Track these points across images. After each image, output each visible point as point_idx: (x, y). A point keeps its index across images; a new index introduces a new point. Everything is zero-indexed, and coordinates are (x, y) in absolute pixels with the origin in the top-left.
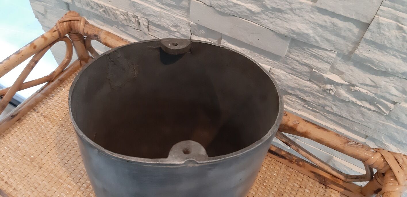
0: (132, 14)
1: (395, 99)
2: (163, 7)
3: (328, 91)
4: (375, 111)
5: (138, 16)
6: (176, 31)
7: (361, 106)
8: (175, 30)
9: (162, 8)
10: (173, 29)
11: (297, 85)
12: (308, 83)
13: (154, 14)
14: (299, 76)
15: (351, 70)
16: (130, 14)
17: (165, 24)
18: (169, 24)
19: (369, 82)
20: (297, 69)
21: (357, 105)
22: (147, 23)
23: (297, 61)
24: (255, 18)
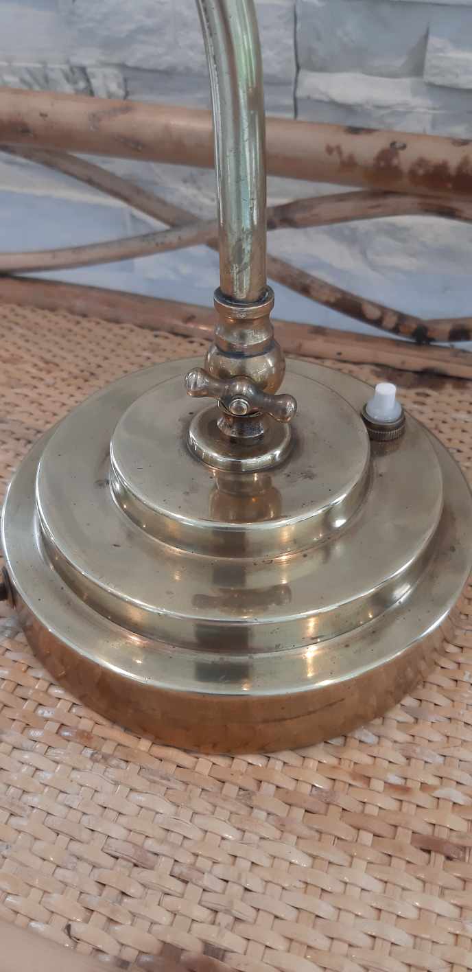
0: (66, 67)
5: (86, 62)
13: (149, 22)
16: (57, 69)
17: (191, 54)
22: (119, 86)
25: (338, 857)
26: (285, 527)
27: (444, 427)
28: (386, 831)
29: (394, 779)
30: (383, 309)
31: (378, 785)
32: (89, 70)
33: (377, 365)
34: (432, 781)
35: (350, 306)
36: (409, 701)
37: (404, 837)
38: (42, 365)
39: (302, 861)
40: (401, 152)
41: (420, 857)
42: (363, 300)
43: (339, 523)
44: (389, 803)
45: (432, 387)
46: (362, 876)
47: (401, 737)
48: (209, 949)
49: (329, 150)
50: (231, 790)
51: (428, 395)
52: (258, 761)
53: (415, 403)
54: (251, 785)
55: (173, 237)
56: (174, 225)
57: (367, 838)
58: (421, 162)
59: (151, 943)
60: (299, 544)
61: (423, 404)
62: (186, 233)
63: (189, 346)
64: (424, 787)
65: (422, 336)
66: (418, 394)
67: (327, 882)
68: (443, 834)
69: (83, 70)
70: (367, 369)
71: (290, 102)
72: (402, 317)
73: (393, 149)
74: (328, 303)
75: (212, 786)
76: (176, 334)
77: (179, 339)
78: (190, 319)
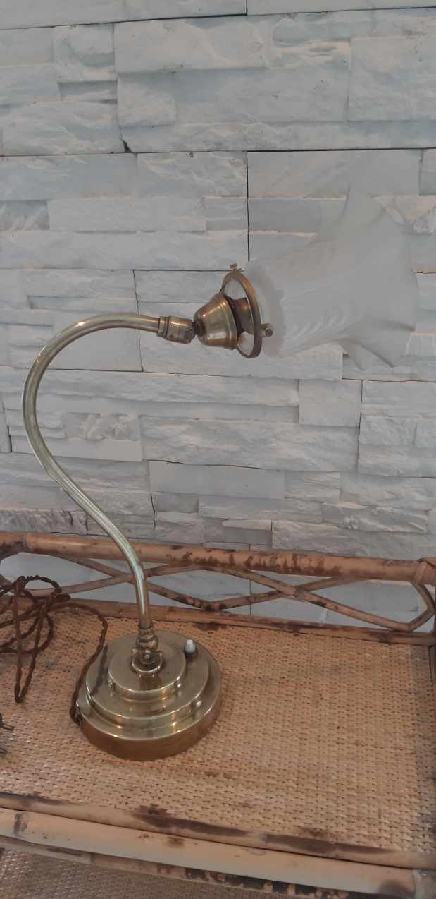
0: (62, 511)
1: (424, 507)
2: (109, 484)
3: (350, 527)
4: (411, 533)
5: (70, 510)
6: (130, 515)
7: (393, 532)
8: (130, 513)
9: (108, 487)
10: (126, 512)
11: (311, 534)
12: (324, 526)
14: (309, 521)
15: (364, 488)
16: (57, 512)
18: (121, 506)
19: (388, 496)
20: (303, 511)
21: (388, 532)
22: (84, 517)
23: (300, 499)
24: (236, 459)
25: (185, 780)
26: (163, 689)
27: (218, 646)
28: (197, 772)
29: (200, 759)
30: (194, 599)
31: (196, 762)
32: (72, 513)
33: (194, 622)
34: (210, 758)
35: (182, 599)
36: (204, 739)
37: (202, 773)
38: (66, 639)
39: (175, 782)
40: (190, 556)
41: (207, 777)
42: (187, 596)
43: (179, 686)
44: (198, 765)
45: (214, 630)
46: (191, 783)
47: (202, 749)
48: (152, 805)
49: (167, 556)
50: (154, 769)
51: (212, 633)
52: (161, 761)
53: (208, 636)
54: (160, 767)
55: (112, 581)
56: (114, 576)
57: (193, 775)
58: (197, 559)
59: (138, 806)
60: (169, 694)
61: (210, 637)
62: (118, 579)
63: (120, 622)
64: (208, 760)
65: (209, 608)
66: (209, 633)
67: (182, 786)
68: (213, 771)
69: (69, 513)
70: (190, 624)
71: (153, 522)
72: (202, 602)
73: (188, 555)
74: (173, 599)
75: (149, 769)
76: (116, 617)
77: (117, 619)
78: (121, 610)
